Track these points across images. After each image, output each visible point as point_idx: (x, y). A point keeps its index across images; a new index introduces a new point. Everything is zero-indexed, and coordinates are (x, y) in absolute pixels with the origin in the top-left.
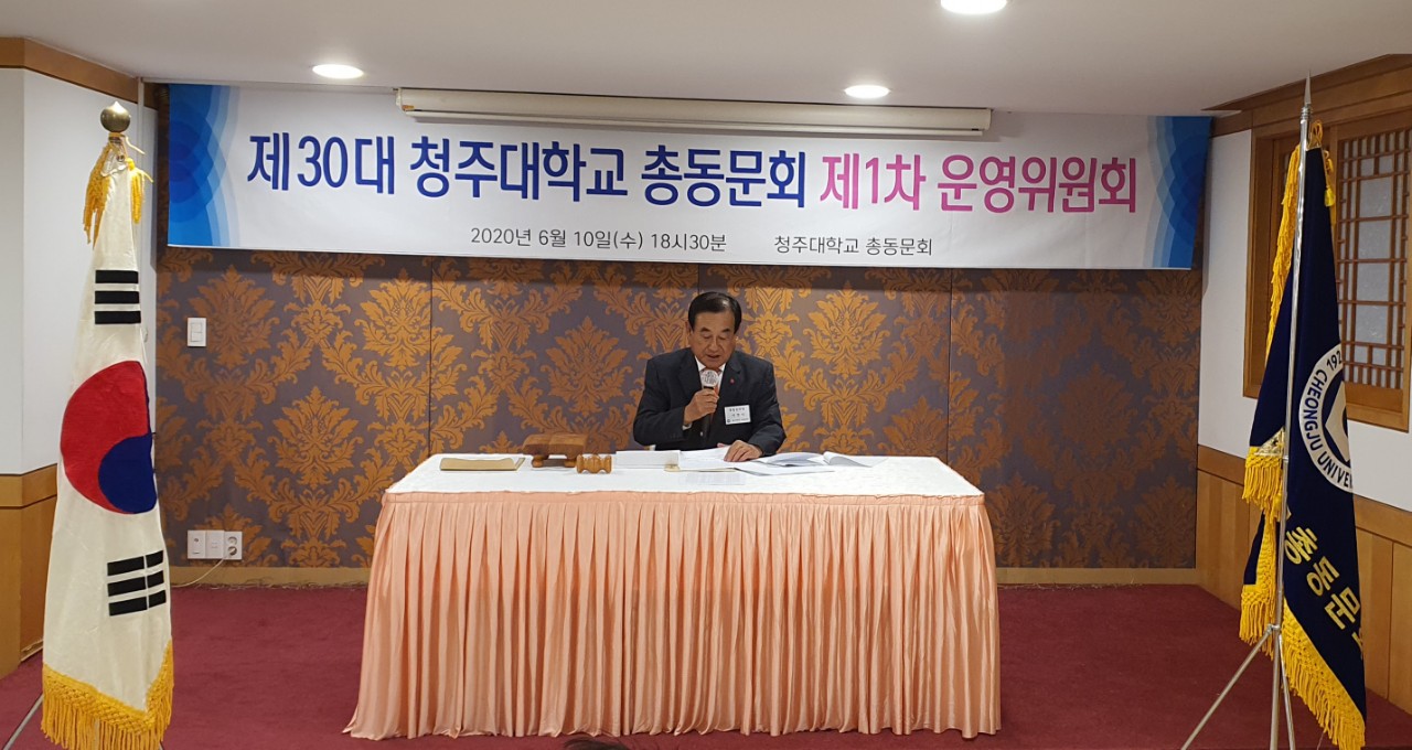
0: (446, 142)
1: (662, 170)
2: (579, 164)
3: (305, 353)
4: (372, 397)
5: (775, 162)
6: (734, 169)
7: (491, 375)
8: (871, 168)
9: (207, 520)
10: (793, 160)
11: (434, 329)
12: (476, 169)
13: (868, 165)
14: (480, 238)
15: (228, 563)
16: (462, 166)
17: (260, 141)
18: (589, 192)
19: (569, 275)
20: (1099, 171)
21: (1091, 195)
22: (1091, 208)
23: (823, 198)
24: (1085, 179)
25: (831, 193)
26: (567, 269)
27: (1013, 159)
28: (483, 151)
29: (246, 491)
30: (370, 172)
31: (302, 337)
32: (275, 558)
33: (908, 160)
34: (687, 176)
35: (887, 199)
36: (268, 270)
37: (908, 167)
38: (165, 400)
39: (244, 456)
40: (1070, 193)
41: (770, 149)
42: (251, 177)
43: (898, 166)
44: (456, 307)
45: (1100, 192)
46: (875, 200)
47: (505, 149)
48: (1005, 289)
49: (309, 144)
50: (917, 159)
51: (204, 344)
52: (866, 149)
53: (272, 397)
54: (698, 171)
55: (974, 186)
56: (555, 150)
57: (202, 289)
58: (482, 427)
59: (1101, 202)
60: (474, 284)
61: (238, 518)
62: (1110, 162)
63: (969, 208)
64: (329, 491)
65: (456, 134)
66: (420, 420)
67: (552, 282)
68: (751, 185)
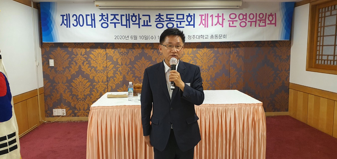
0: (107, 14)
1: (160, 20)
2: (140, 19)
3: (77, 67)
4: (94, 77)
5: (188, 16)
6: (177, 19)
7: (121, 71)
8: (211, 17)
9: (57, 107)
10: (192, 16)
11: (107, 61)
12: (115, 21)
13: (210, 16)
14: (116, 38)
15: (63, 116)
16: (111, 20)
17: (63, 16)
18: (142, 26)
19: (138, 47)
20: (267, 16)
21: (265, 22)
22: (265, 26)
23: (199, 25)
24: (264, 18)
25: (202, 24)
26: (137, 45)
27: (246, 14)
28: (116, 16)
29: (65, 100)
30: (89, 23)
31: (76, 63)
32: (73, 115)
33: (220, 15)
34: (166, 21)
35: (215, 25)
36: (67, 47)
37: (220, 16)
38: (45, 79)
39: (65, 91)
40: (260, 22)
41: (186, 13)
42: (61, 25)
43: (218, 16)
44: (112, 55)
45: (268, 22)
46: (212, 25)
47: (122, 16)
48: (244, 47)
49: (75, 16)
50: (223, 14)
51: (53, 66)
52: (210, 12)
53: (70, 78)
54: (169, 20)
55: (237, 21)
56: (134, 15)
57: (52, 52)
58: (120, 83)
59: (268, 24)
60: (116, 49)
61: (64, 106)
62: (270, 14)
63: (236, 26)
64: (85, 99)
65: (110, 12)
66: (105, 82)
67: (134, 49)
68: (182, 23)
